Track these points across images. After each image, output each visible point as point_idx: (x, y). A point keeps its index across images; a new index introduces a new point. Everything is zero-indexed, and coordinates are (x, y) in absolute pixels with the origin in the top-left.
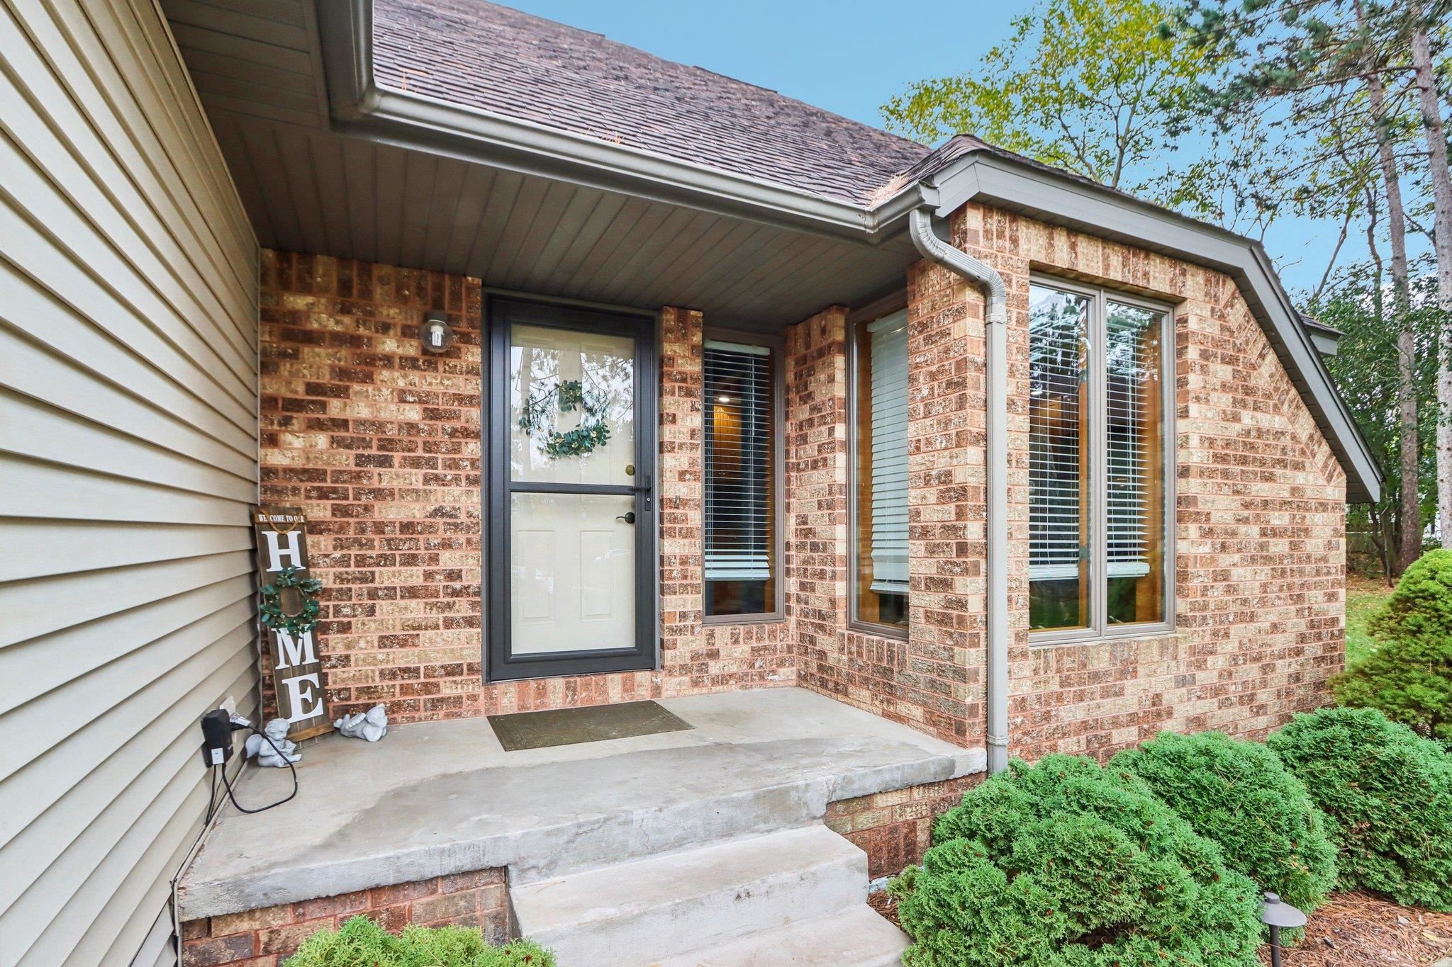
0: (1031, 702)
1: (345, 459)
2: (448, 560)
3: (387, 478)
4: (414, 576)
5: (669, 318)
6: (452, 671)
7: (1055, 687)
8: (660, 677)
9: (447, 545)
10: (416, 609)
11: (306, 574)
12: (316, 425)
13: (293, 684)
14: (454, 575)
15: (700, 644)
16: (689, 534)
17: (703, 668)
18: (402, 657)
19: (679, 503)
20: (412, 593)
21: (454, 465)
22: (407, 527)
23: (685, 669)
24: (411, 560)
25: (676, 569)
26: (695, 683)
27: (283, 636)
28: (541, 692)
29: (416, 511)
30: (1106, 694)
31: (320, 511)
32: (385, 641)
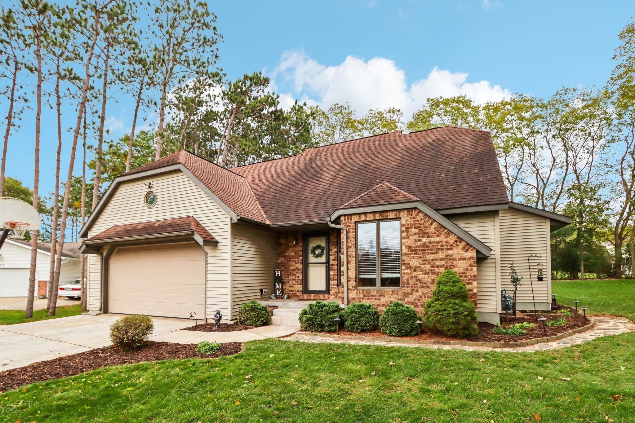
0: (356, 298)
1: (286, 261)
2: (298, 275)
3: (290, 263)
4: (293, 277)
5: (331, 232)
6: (298, 291)
7: (362, 296)
8: (329, 296)
9: (297, 273)
10: (294, 282)
11: (281, 277)
12: (283, 257)
13: (278, 291)
14: (298, 277)
15: (337, 291)
16: (334, 270)
17: (337, 295)
18: (292, 289)
19: (333, 265)
20: (293, 280)
21: (298, 261)
22: (293, 270)
23: (334, 295)
24: (293, 275)
25: (332, 277)
26: (336, 297)
27: (277, 284)
28: (310, 296)
29: (293, 268)
30: (376, 299)
31: (283, 268)
32: (290, 286)
